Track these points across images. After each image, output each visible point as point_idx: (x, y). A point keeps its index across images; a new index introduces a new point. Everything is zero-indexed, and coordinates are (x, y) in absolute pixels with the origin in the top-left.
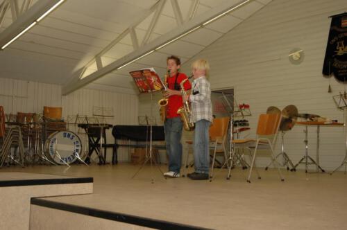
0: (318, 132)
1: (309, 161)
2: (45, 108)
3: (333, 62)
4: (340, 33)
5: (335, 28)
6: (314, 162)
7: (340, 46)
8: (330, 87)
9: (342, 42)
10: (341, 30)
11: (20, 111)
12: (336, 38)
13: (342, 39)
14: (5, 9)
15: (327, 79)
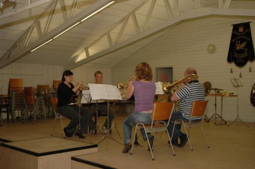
0: (222, 100)
1: (217, 116)
2: (54, 81)
3: (233, 54)
4: (238, 35)
5: (235, 32)
6: (220, 117)
7: (238, 44)
8: (231, 69)
9: (239, 42)
10: (239, 34)
11: (39, 84)
12: (235, 39)
13: (239, 40)
14: (33, 29)
15: (230, 64)
